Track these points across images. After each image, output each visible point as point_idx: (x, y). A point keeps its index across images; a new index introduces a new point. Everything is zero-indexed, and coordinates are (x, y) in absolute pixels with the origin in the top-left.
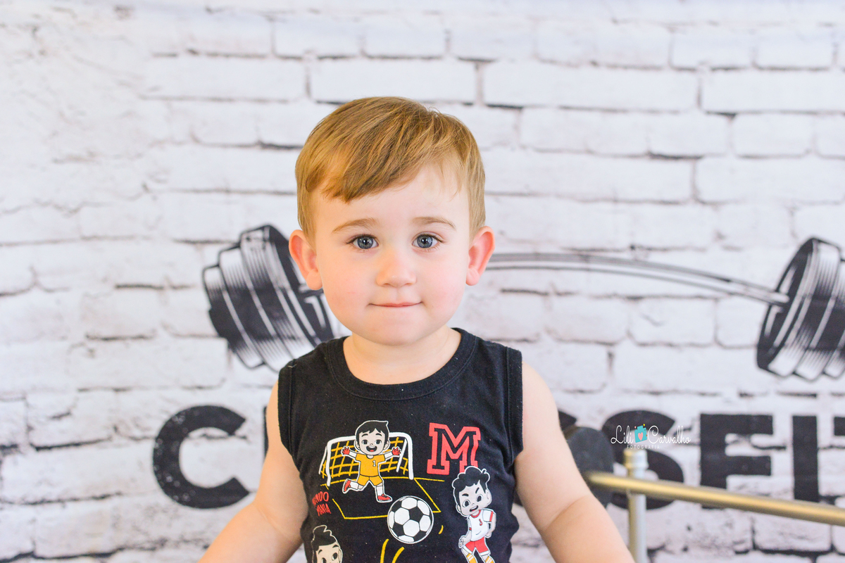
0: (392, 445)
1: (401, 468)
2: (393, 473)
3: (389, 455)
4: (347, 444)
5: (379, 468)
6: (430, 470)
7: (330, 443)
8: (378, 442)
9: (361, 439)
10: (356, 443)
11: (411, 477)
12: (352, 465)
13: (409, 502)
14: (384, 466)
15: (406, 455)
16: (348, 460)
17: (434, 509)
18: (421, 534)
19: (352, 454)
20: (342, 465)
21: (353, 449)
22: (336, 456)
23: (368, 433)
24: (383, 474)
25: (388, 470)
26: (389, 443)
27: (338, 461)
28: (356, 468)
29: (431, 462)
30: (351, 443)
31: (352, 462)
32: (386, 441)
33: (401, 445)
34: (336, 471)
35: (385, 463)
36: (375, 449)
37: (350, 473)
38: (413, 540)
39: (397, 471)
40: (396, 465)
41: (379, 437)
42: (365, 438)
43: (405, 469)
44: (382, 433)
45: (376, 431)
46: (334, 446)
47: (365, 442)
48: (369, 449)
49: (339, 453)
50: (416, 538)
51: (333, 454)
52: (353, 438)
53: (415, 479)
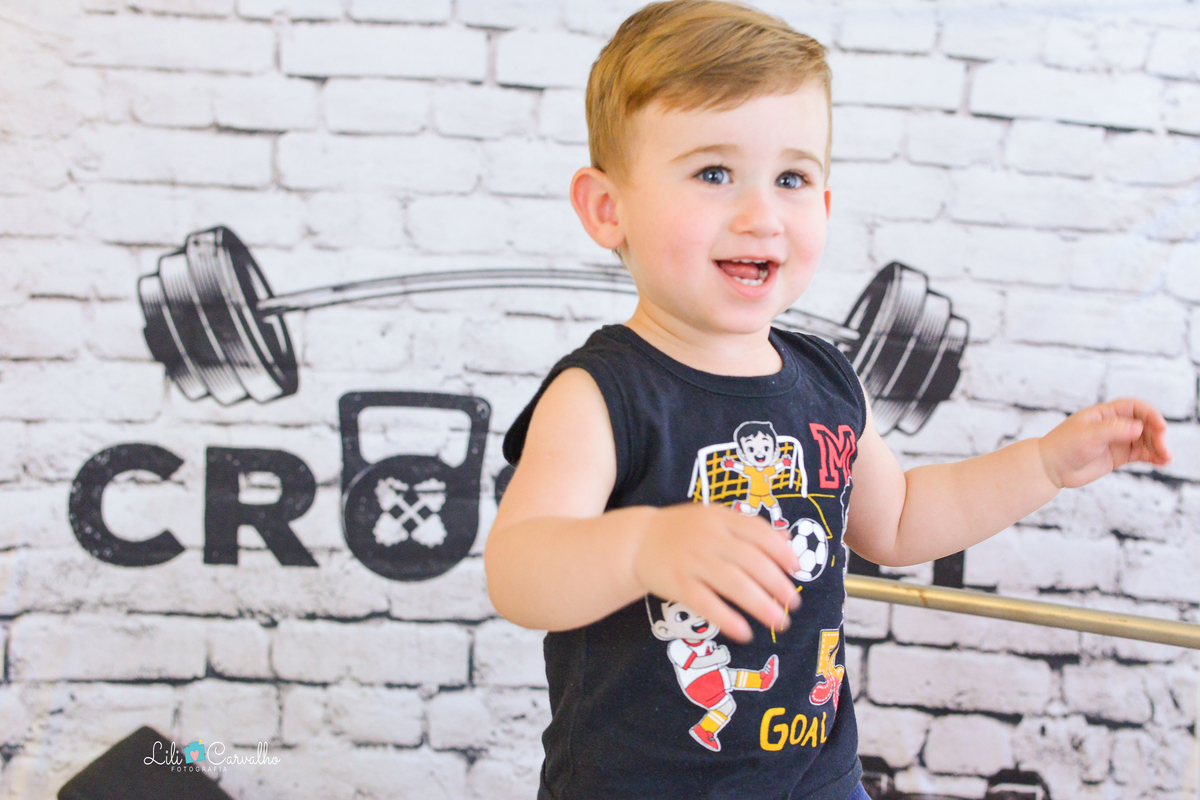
0: (782, 453)
1: (795, 483)
2: (786, 489)
3: (781, 467)
4: (728, 453)
5: (771, 484)
6: (824, 484)
7: (703, 453)
8: (766, 448)
9: (746, 446)
10: (739, 451)
11: (804, 494)
12: (739, 481)
13: (806, 526)
14: (776, 481)
15: (797, 467)
16: (734, 475)
17: (827, 534)
18: (818, 567)
19: (737, 468)
20: (726, 482)
21: (738, 460)
22: (715, 472)
23: (751, 437)
24: (775, 492)
25: (780, 485)
26: (779, 450)
27: (720, 477)
28: (745, 485)
29: (823, 473)
30: (733, 452)
31: (740, 477)
32: (775, 447)
33: (791, 452)
34: (718, 490)
35: (776, 476)
36: (763, 459)
37: (738, 492)
38: (810, 576)
39: (791, 486)
40: (788, 479)
41: (766, 443)
42: (750, 444)
43: (798, 484)
44: (768, 437)
45: (760, 435)
46: (710, 457)
47: (752, 450)
48: (757, 459)
49: (719, 466)
50: (814, 573)
51: (709, 468)
52: (734, 445)
53: (810, 496)
